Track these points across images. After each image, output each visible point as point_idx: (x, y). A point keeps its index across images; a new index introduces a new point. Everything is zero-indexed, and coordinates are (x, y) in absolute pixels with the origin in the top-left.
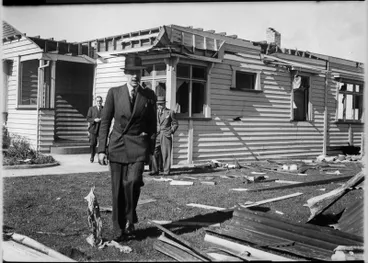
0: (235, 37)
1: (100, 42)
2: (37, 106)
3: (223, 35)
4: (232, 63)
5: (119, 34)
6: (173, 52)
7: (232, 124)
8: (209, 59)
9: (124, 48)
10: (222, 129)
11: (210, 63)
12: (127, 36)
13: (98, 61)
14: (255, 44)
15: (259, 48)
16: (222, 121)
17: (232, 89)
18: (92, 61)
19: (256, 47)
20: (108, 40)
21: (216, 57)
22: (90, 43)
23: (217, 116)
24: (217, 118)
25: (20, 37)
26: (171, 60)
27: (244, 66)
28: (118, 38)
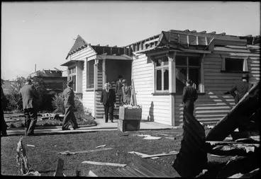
0: (224, 35)
1: (134, 45)
2: (94, 89)
3: (214, 34)
4: (222, 53)
5: (144, 39)
6: (171, 48)
7: (224, 97)
8: (201, 52)
9: (147, 48)
10: (215, 100)
11: (202, 54)
12: (148, 40)
13: (134, 58)
14: (241, 38)
15: (246, 41)
16: (214, 95)
17: (222, 72)
18: (130, 58)
19: (242, 40)
20: (138, 44)
21: (207, 49)
22: (130, 46)
23: (210, 91)
24: (211, 93)
25: (86, 46)
26: (171, 54)
27: (232, 54)
28: (143, 42)
